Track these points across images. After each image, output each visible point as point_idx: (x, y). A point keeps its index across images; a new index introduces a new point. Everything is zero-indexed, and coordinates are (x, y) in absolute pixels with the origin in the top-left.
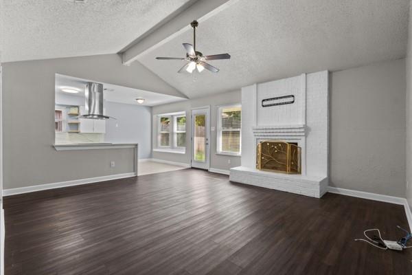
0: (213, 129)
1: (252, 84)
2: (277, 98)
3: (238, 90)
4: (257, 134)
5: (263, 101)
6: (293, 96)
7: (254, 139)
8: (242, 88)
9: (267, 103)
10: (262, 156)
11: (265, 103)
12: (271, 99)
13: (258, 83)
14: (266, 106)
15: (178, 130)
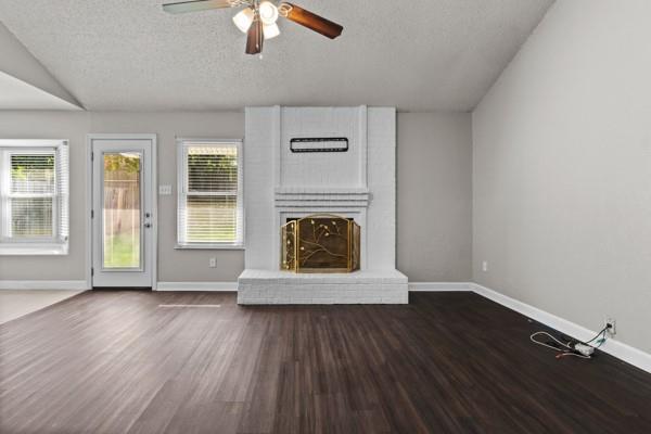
0: (166, 190)
1: (271, 105)
2: (319, 140)
3: (238, 110)
4: (282, 204)
5: (293, 140)
6: (346, 140)
7: (275, 213)
8: (247, 109)
9: (301, 145)
10: (301, 244)
11: (296, 146)
12: (309, 140)
13: (282, 106)
14: (298, 151)
15: (14, 190)
